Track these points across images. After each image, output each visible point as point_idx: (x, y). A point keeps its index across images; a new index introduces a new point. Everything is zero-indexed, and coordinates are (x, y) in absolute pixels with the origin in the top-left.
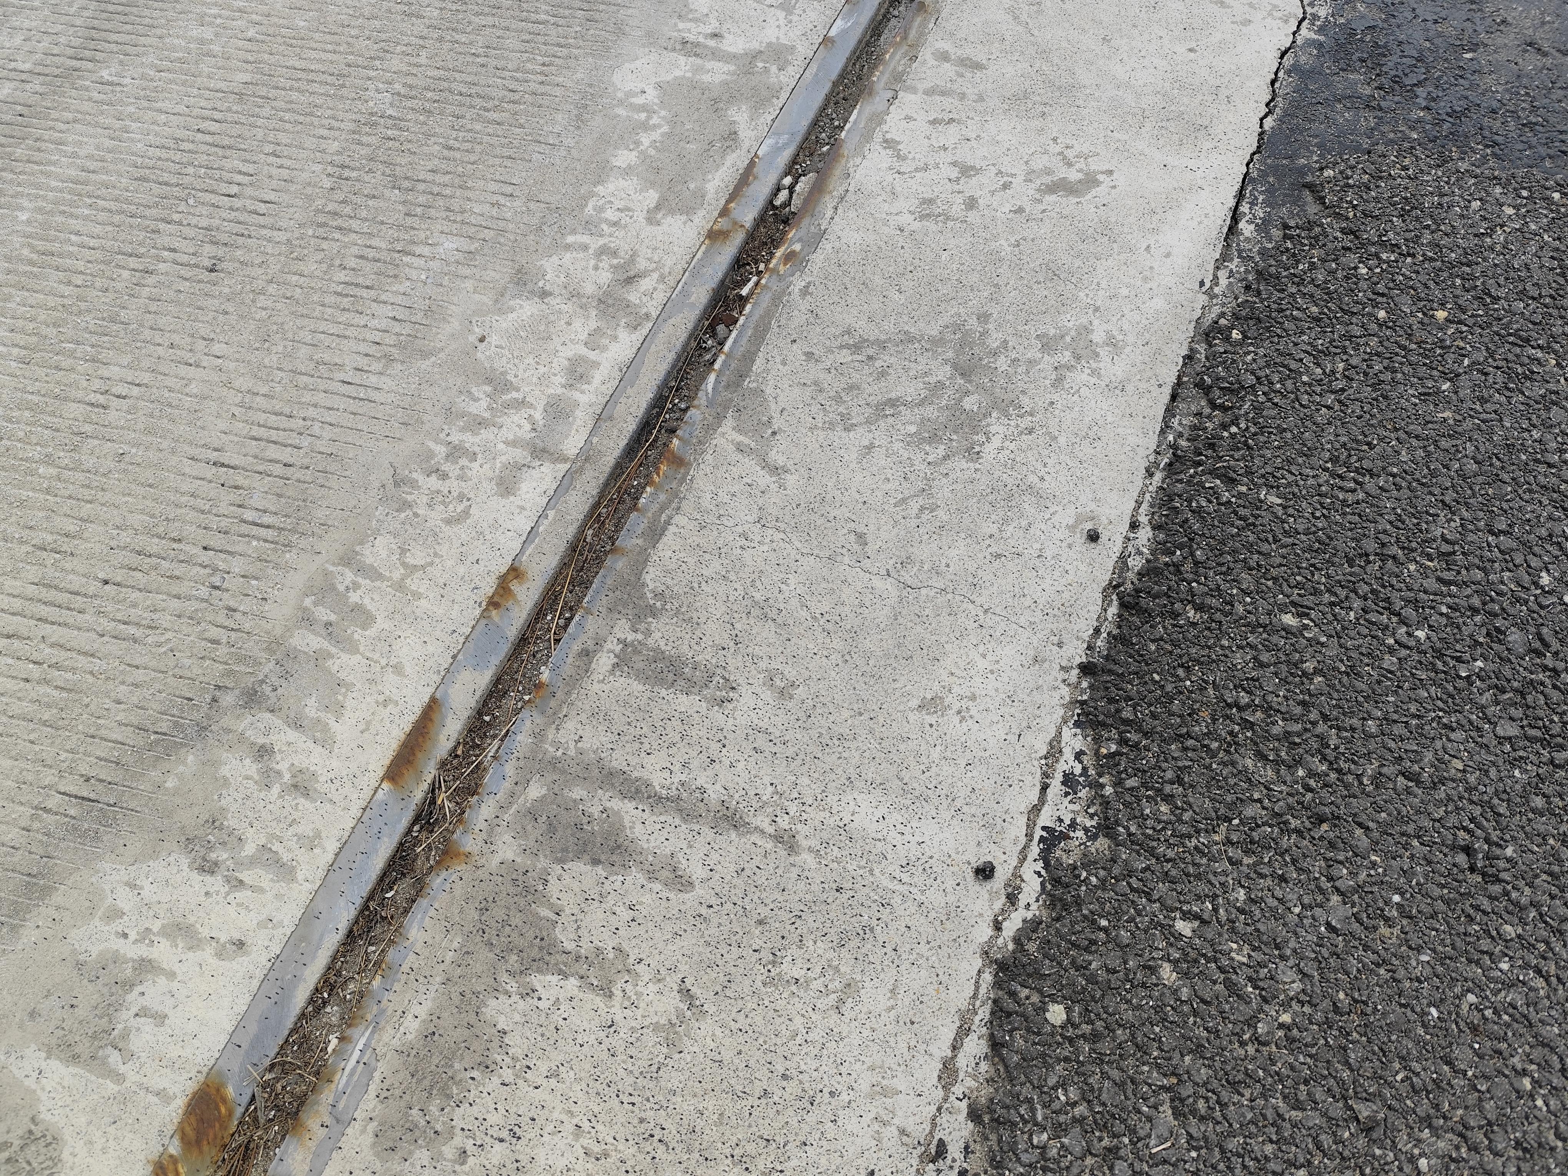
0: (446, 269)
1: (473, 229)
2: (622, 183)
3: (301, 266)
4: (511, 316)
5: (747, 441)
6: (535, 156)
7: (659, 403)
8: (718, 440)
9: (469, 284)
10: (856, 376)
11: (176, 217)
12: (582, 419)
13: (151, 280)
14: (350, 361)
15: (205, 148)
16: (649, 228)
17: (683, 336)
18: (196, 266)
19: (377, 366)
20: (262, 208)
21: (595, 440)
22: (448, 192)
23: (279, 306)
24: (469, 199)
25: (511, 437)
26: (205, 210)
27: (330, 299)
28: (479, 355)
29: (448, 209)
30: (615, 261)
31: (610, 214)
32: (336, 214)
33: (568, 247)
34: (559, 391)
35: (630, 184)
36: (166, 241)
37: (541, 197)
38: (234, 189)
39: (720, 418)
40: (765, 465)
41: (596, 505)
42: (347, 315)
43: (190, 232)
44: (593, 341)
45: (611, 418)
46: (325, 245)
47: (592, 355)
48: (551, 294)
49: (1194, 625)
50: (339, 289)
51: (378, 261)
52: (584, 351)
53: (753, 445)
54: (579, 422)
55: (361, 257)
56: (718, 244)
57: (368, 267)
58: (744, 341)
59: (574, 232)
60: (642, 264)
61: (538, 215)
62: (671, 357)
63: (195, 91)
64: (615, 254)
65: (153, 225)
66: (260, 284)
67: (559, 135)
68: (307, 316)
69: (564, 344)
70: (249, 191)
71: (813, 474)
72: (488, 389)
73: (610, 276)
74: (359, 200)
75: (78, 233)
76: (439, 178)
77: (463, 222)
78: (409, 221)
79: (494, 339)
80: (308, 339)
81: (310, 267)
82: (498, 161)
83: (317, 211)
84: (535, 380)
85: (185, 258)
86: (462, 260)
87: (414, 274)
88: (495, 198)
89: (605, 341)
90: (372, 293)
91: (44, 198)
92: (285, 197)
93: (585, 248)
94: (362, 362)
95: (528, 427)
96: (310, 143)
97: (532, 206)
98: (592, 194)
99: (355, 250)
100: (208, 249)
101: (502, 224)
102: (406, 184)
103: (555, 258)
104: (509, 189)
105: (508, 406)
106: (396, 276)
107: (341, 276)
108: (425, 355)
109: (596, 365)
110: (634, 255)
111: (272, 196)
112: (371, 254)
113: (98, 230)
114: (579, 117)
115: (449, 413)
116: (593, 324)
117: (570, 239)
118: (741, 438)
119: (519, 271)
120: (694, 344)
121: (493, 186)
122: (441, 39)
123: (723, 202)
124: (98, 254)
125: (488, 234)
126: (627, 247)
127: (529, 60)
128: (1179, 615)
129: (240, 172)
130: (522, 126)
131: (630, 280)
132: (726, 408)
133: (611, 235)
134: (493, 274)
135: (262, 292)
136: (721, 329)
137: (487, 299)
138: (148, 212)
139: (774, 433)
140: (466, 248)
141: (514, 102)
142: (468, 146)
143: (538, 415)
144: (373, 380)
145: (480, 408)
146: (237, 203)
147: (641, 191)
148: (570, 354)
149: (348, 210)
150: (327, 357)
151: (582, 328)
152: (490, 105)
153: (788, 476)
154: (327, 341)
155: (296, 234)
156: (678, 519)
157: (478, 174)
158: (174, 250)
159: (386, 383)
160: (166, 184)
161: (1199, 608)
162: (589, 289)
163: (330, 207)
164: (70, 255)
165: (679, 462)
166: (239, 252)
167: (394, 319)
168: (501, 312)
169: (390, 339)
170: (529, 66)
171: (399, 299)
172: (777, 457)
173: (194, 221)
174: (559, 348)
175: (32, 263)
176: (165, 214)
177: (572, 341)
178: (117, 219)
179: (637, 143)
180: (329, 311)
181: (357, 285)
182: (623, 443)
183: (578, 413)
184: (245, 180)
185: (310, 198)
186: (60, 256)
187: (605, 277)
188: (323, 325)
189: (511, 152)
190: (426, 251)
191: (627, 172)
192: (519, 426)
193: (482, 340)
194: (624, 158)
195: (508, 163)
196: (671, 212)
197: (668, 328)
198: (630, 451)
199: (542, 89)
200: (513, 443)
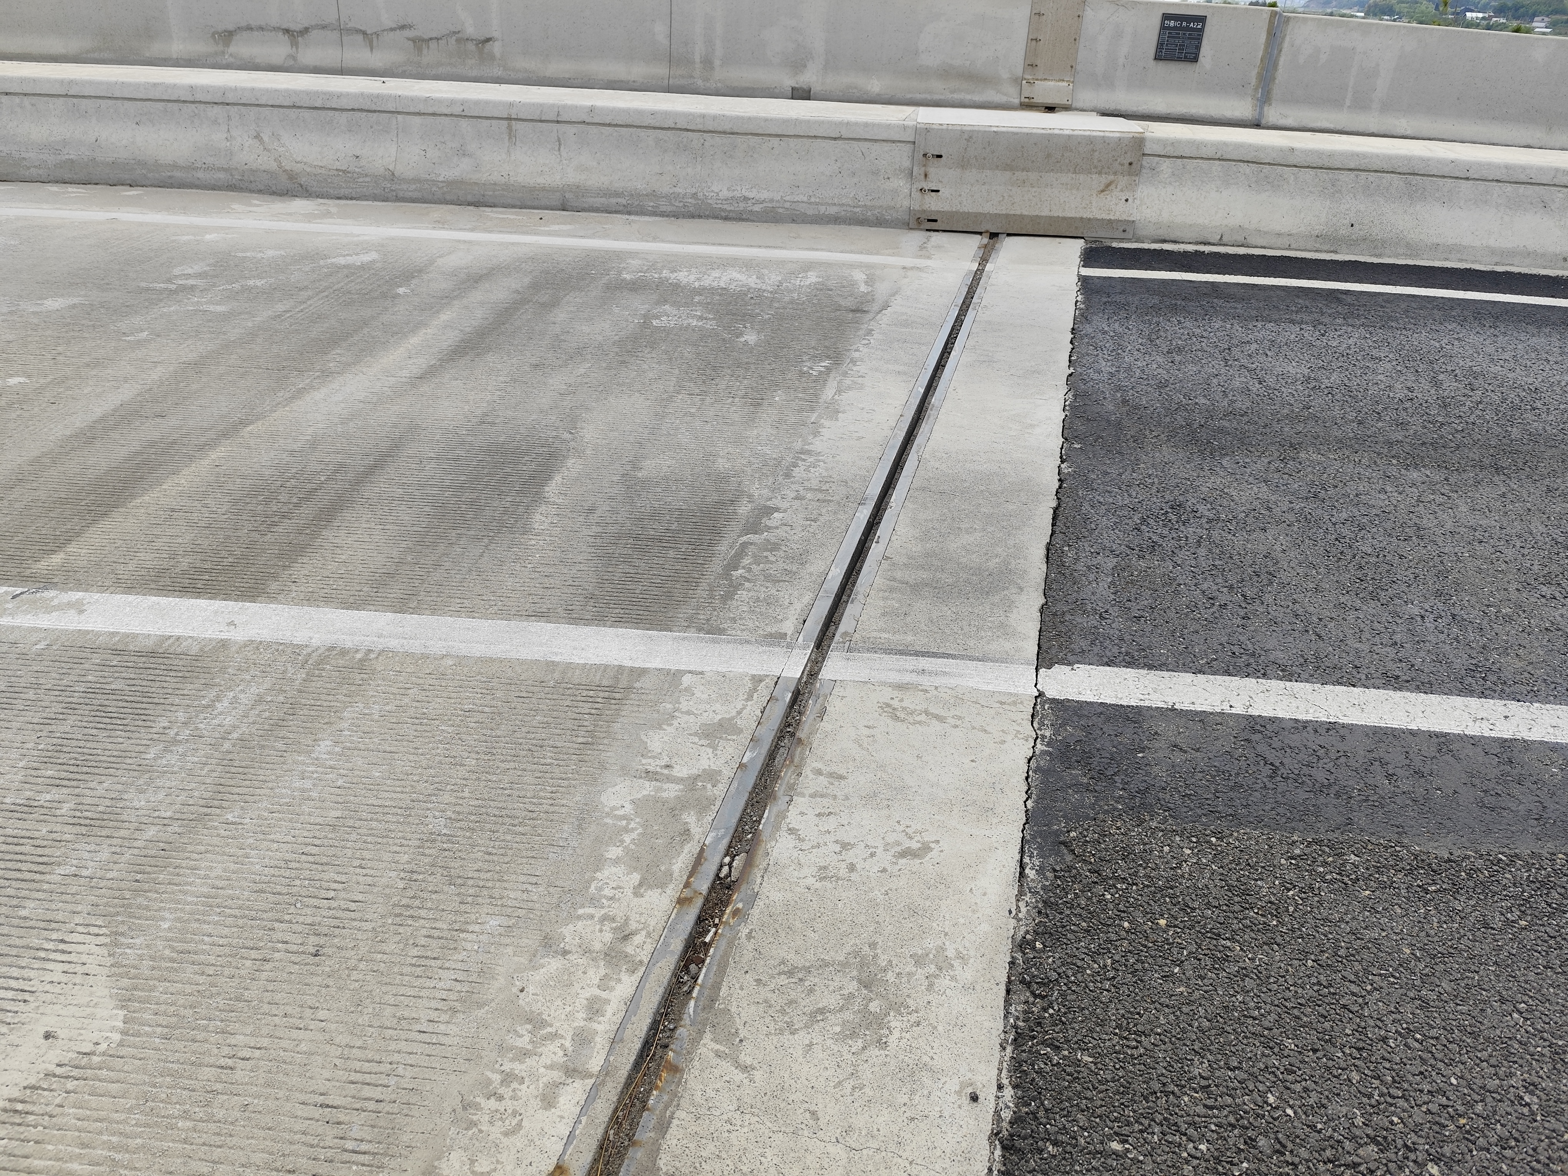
0: (492, 940)
1: (510, 910)
2: (614, 870)
3: (384, 947)
4: (542, 970)
5: (722, 1048)
6: (551, 855)
7: (654, 1026)
8: (702, 1050)
9: (510, 950)
10: (793, 994)
11: (287, 917)
12: (601, 1043)
13: (268, 966)
14: (424, 1015)
15: (308, 865)
16: (635, 899)
17: (668, 975)
18: (304, 953)
19: (445, 1017)
20: (353, 906)
21: (611, 1059)
22: (490, 884)
23: (368, 978)
24: (506, 889)
25: (549, 1062)
26: (309, 911)
27: (407, 970)
28: (521, 1002)
29: (491, 897)
30: (614, 925)
31: (607, 892)
32: (408, 906)
33: (579, 917)
34: (582, 1023)
35: (620, 870)
36: (279, 936)
37: (557, 883)
38: (331, 894)
39: (701, 1033)
40: (737, 1065)
41: (616, 1110)
42: (420, 980)
43: (299, 928)
44: (604, 984)
45: (622, 1041)
46: (401, 930)
47: (604, 995)
48: (570, 952)
49: (1054, 1156)
50: (414, 961)
51: (442, 938)
52: (598, 992)
53: (727, 1051)
54: (599, 1046)
55: (429, 937)
56: (685, 907)
57: (434, 943)
58: (712, 975)
59: (583, 906)
60: (633, 926)
61: (556, 896)
62: (661, 991)
63: (300, 825)
64: (613, 920)
65: (269, 925)
66: (352, 963)
67: (567, 839)
68: (390, 984)
69: (583, 988)
70: (343, 895)
71: (773, 1068)
72: (529, 1027)
73: (612, 936)
74: (425, 895)
75: (210, 935)
76: (483, 875)
77: (502, 905)
78: (463, 907)
79: (531, 989)
80: (392, 1002)
81: (390, 947)
82: (524, 860)
83: (394, 905)
84: (563, 1017)
85: (295, 948)
86: (503, 933)
87: (469, 946)
88: (525, 886)
89: (612, 983)
90: (439, 963)
91: (182, 910)
92: (370, 897)
93: (592, 917)
94: (434, 1015)
95: (561, 1053)
96: (386, 856)
97: (551, 889)
98: (593, 879)
99: (424, 932)
100: (313, 939)
101: (530, 904)
102: (460, 881)
103: (571, 926)
104: (534, 880)
105: (545, 1038)
106: (455, 949)
107: (415, 952)
108: (480, 1005)
109: (607, 1001)
110: (627, 919)
111: (360, 897)
112: (436, 933)
113: (226, 931)
114: (580, 826)
115: (502, 1048)
116: (602, 972)
117: (581, 912)
118: (718, 1047)
119: (545, 937)
120: (674, 980)
121: (522, 878)
122: (478, 779)
123: (685, 877)
124: (227, 950)
125: (521, 913)
126: (621, 914)
127: (541, 790)
128: (1042, 1150)
129: (335, 882)
130: (540, 835)
131: (626, 938)
132: (705, 1025)
133: (609, 907)
134: (527, 941)
135: (355, 968)
136: (693, 967)
137: (523, 960)
138: (265, 916)
139: (741, 1041)
140: (506, 924)
141: (533, 819)
142: (502, 851)
143: (568, 1044)
144: (442, 1028)
145: (523, 1042)
146: (334, 904)
147: (628, 874)
148: (588, 995)
149: (417, 903)
150: (406, 1014)
151: (594, 975)
152: (516, 822)
153: (755, 1072)
154: (406, 1001)
155: (379, 924)
156: (678, 1114)
157: (511, 870)
158: (286, 942)
159: (452, 1029)
160: (279, 894)
161: (1055, 1144)
162: (597, 946)
163: (404, 901)
164: (203, 952)
165: (675, 1069)
166: (336, 940)
167: (456, 980)
168: (535, 968)
169: (453, 996)
170: (542, 794)
171: (459, 965)
172: (745, 1058)
173: (301, 919)
174: (579, 991)
175: (173, 960)
176: (278, 916)
177: (588, 985)
178: (240, 922)
179: (622, 841)
180: (407, 978)
181: (427, 957)
182: (631, 1060)
183: (598, 1039)
184: (340, 886)
185: (388, 897)
186: (196, 953)
187: (608, 937)
188: (402, 990)
189: (534, 854)
190: (477, 928)
191: (617, 861)
192: (554, 1053)
193: (522, 991)
194: (614, 852)
195: (532, 861)
196: (650, 887)
197: (656, 970)
198: (637, 1065)
199: (552, 809)
200: (551, 1067)
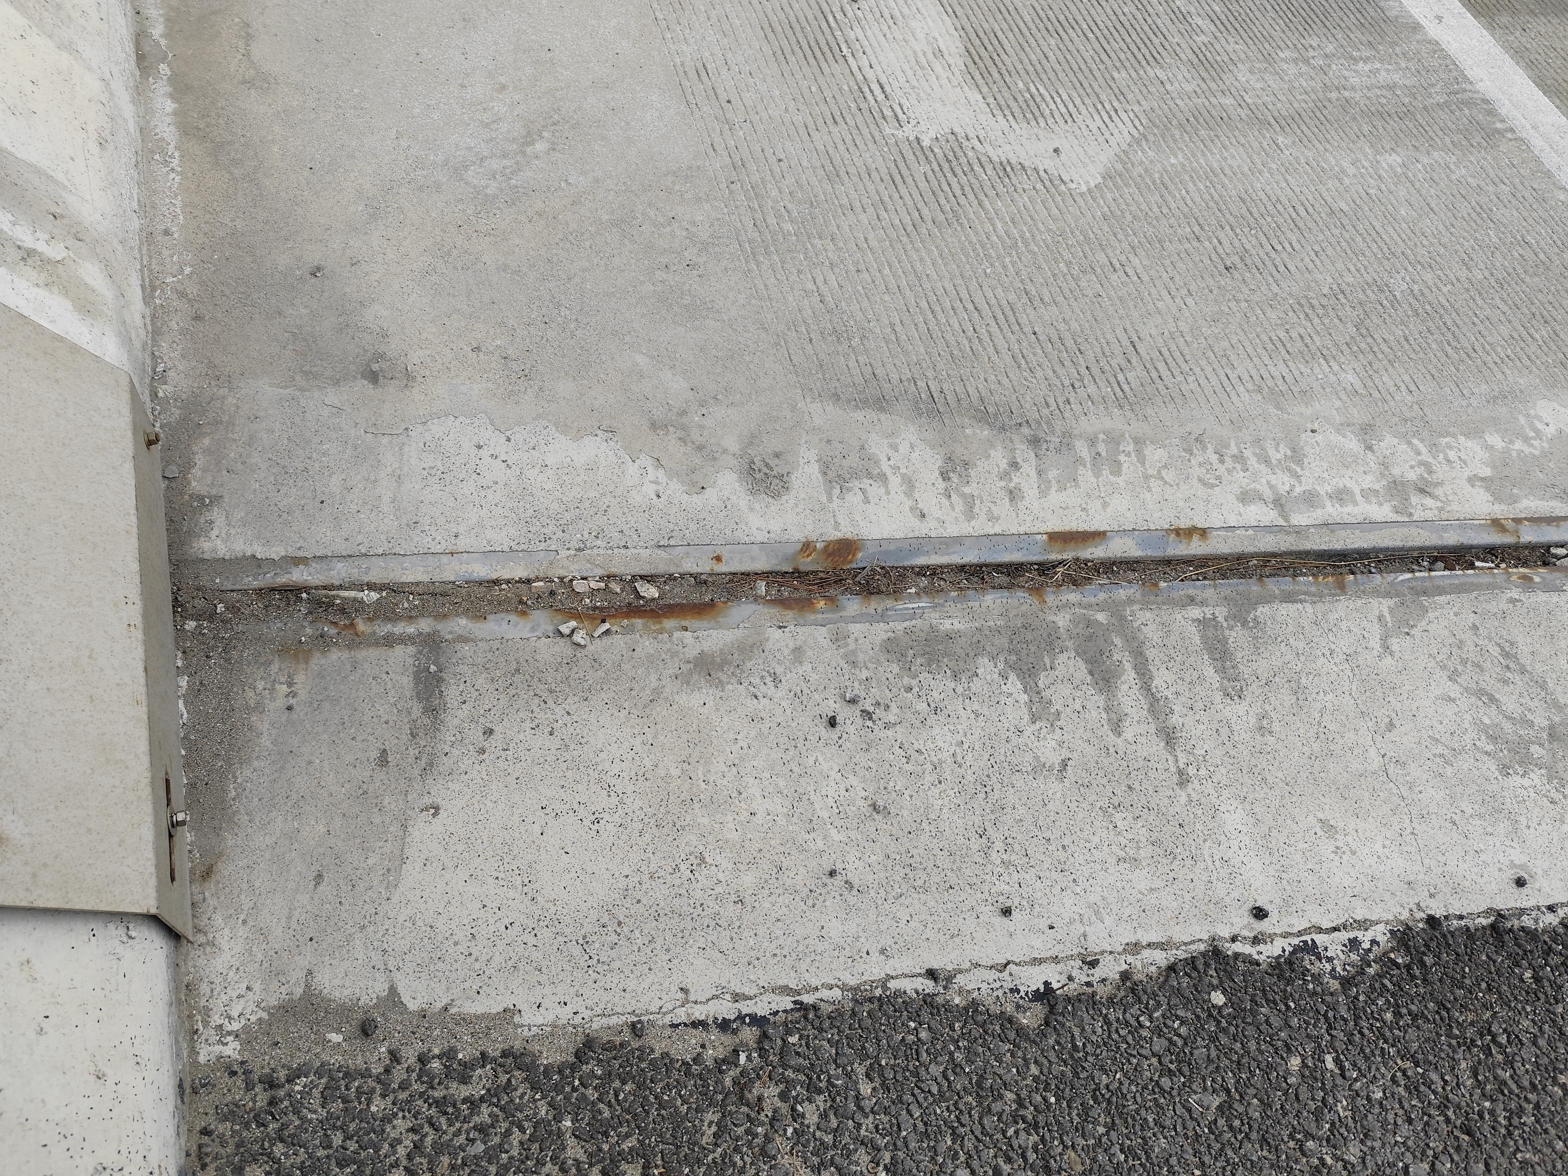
0: (1335, 385)
1: (1371, 384)
2: (1478, 449)
3: (1269, 311)
4: (1340, 438)
5: (1388, 619)
6: (1447, 389)
7: (1363, 555)
8: (1374, 602)
9: (1338, 403)
11: (1238, 231)
12: (1317, 516)
13: (1195, 244)
14: (1240, 370)
15: (1287, 217)
16: (1465, 482)
17: (1418, 543)
18: (1222, 260)
19: (1250, 386)
20: (1281, 267)
21: (1312, 530)
22: (1380, 356)
23: (1238, 314)
24: (1386, 370)
25: (1274, 483)
26: (1254, 242)
27: (1264, 337)
28: (1303, 435)
29: (1370, 363)
30: (1426, 476)
31: (1452, 454)
32: (1313, 307)
33: (1409, 443)
34: (1322, 492)
35: (1481, 454)
36: (1221, 235)
37: (1425, 409)
38: (1279, 248)
39: (1388, 595)
40: (1384, 639)
41: (1273, 555)
42: (1264, 351)
43: (1236, 243)
44: (1367, 494)
45: (1332, 531)
46: (1291, 314)
47: (1359, 498)
48: (1373, 452)
50: (1274, 338)
51: (1307, 347)
52: (1357, 491)
53: (1390, 625)
54: (1314, 515)
55: (1301, 337)
56: (1493, 529)
57: (1299, 344)
58: (1447, 581)
59: (1422, 441)
60: (1439, 492)
61: (1413, 414)
62: (1399, 544)
64: (1430, 472)
65: (1224, 223)
66: (1240, 296)
67: (1473, 394)
68: (1245, 333)
69: (1351, 478)
70: (1285, 256)
71: (1404, 672)
72: (1289, 453)
73: (1415, 478)
74: (1331, 313)
75: (1187, 192)
76: (1384, 347)
77: (1370, 376)
78: (1345, 347)
79: (1319, 437)
80: (1234, 342)
81: (1272, 315)
82: (1424, 370)
83: (1306, 297)
84: (1316, 475)
85: (1221, 251)
86: (1348, 390)
87: (1317, 370)
88: (1401, 384)
89: (1374, 500)
90: (1287, 356)
91: (1191, 162)
92: (1298, 275)
93: (1419, 453)
94: (1245, 377)
95: (1287, 488)
96: (1340, 266)
97: (1416, 407)
98: (1454, 436)
99: (1302, 331)
100: (1236, 259)
101: (1389, 397)
102: (1364, 331)
103: (1396, 441)
104: (1413, 388)
105: (1289, 470)
106: (1307, 362)
107: (1282, 334)
108: (1278, 406)
109: (1356, 503)
110: (1441, 484)
111: (1292, 268)
112: (1308, 340)
113: (1198, 200)
114: (1495, 398)
115: (1258, 441)
116: (1377, 487)
117: (1415, 441)
118: (1387, 615)
119: (1370, 425)
121: (1406, 378)
123: (1523, 515)
124: (1186, 210)
125: (1376, 394)
126: (1441, 476)
128: (1520, 967)
129: (1291, 244)
130: (1458, 370)
131: (1423, 491)
132: (1397, 595)
133: (1439, 463)
134: (1356, 412)
135: (1237, 301)
136: (1440, 564)
137: (1338, 419)
138: (1228, 216)
139: (1408, 634)
140: (1357, 388)
141: (1468, 356)
142: (1418, 349)
143: (1298, 490)
144: (1241, 389)
145: (1275, 456)
146: (1273, 255)
147: (1484, 463)
148: (1348, 485)
149: (1321, 311)
150: (1232, 358)
151: (1368, 481)
152: (1454, 344)
153: (1389, 657)
154: (1241, 351)
155: (1283, 295)
156: (1308, 606)
157: (1406, 365)
158: (1220, 243)
159: (1245, 397)
160: (1251, 214)
161: (1537, 979)
162: (1396, 471)
163: (1314, 301)
164: (1174, 198)
165: (1342, 587)
166: (1248, 274)
167: (1283, 377)
168: (1338, 431)
169: (1270, 383)
171: (1296, 373)
172: (1395, 644)
173: (1244, 241)
174: (1347, 476)
175: (1154, 183)
176: (1234, 224)
177: (1357, 481)
178: (1211, 204)
179: (1511, 442)
180: (1258, 341)
181: (1284, 345)
182: (1324, 547)
183: (1319, 512)
184: (1290, 250)
185: (1309, 288)
186: (1170, 193)
187: (1412, 476)
188: (1247, 344)
189: (1436, 375)
190: (1336, 368)
191: (1488, 447)
192: (1283, 483)
193: (1313, 431)
194: (1495, 440)
195: (1429, 377)
196: (1487, 489)
197: (1414, 531)
198: (1322, 555)
199: (1492, 366)
200: (1271, 487)
